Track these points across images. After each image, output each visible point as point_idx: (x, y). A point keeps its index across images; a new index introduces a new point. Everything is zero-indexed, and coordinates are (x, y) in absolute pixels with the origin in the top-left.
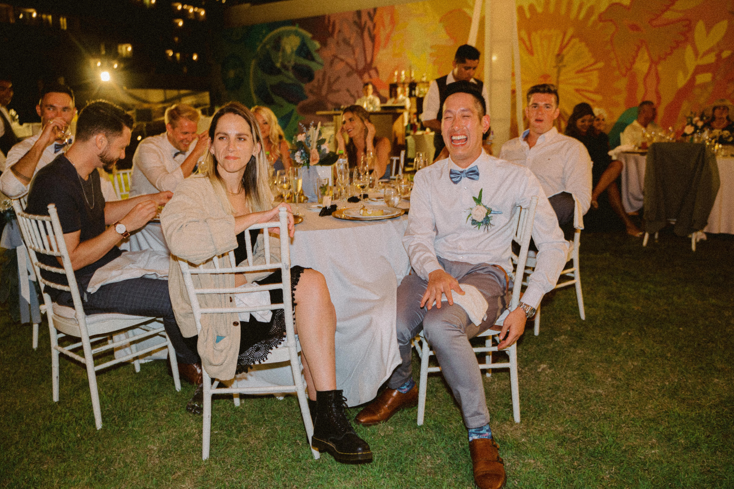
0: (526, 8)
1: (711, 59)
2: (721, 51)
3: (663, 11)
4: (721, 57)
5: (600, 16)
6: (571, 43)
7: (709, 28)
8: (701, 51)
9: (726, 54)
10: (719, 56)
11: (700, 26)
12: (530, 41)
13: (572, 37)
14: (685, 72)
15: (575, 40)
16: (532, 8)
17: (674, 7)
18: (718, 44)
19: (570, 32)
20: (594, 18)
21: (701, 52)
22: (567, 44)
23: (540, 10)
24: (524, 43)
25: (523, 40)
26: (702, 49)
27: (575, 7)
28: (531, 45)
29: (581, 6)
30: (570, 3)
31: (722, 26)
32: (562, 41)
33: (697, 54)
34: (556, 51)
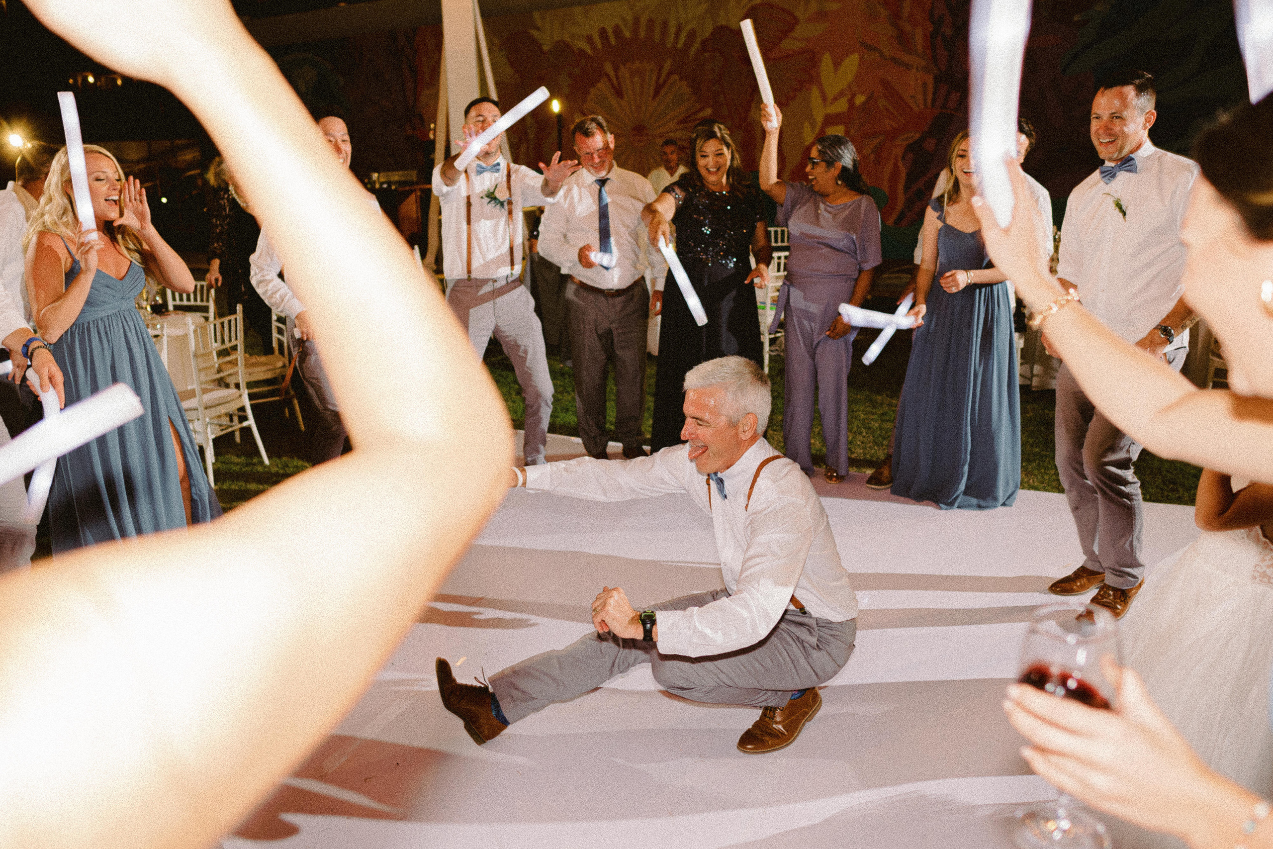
0: (610, 31)
1: (841, 106)
2: (853, 96)
3: (781, 40)
4: (854, 103)
5: (704, 43)
6: (670, 82)
7: (837, 64)
8: (830, 94)
9: (860, 100)
10: (851, 102)
11: (826, 61)
12: (617, 78)
13: (670, 74)
14: (813, 125)
15: (675, 77)
16: (617, 31)
17: (793, 34)
18: (849, 86)
19: (668, 65)
20: (696, 46)
21: (830, 97)
22: (665, 82)
23: (627, 34)
24: (610, 80)
25: (608, 76)
26: (831, 93)
27: (672, 30)
28: (619, 84)
29: (679, 29)
30: (665, 24)
31: (852, 63)
32: (658, 78)
33: (824, 98)
34: (652, 92)
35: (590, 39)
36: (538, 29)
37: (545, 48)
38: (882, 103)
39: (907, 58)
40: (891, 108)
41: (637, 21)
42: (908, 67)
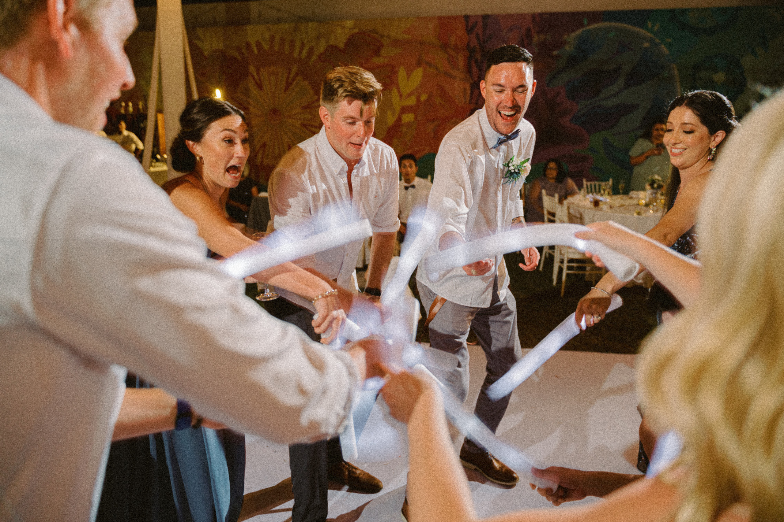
0: (253, 45)
1: (412, 101)
2: (420, 95)
3: (372, 57)
4: (420, 100)
5: (320, 57)
6: (296, 81)
7: (409, 73)
9: (424, 97)
10: (418, 98)
11: (402, 72)
12: (259, 77)
13: (296, 75)
14: (393, 111)
15: (299, 78)
16: (258, 44)
17: (380, 54)
18: (417, 89)
19: (295, 69)
20: (314, 58)
21: (405, 94)
22: (292, 81)
23: (266, 47)
24: (254, 78)
25: (253, 76)
26: (405, 92)
27: (298, 45)
28: (260, 80)
29: (303, 46)
30: (292, 42)
31: (419, 73)
32: (288, 78)
33: (401, 96)
34: (283, 86)
35: (239, 50)
36: (200, 39)
37: (206, 54)
38: (438, 99)
39: (453, 72)
40: (443, 103)
41: (272, 38)
42: (454, 77)
